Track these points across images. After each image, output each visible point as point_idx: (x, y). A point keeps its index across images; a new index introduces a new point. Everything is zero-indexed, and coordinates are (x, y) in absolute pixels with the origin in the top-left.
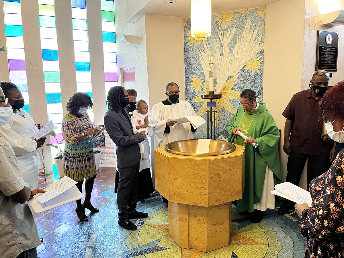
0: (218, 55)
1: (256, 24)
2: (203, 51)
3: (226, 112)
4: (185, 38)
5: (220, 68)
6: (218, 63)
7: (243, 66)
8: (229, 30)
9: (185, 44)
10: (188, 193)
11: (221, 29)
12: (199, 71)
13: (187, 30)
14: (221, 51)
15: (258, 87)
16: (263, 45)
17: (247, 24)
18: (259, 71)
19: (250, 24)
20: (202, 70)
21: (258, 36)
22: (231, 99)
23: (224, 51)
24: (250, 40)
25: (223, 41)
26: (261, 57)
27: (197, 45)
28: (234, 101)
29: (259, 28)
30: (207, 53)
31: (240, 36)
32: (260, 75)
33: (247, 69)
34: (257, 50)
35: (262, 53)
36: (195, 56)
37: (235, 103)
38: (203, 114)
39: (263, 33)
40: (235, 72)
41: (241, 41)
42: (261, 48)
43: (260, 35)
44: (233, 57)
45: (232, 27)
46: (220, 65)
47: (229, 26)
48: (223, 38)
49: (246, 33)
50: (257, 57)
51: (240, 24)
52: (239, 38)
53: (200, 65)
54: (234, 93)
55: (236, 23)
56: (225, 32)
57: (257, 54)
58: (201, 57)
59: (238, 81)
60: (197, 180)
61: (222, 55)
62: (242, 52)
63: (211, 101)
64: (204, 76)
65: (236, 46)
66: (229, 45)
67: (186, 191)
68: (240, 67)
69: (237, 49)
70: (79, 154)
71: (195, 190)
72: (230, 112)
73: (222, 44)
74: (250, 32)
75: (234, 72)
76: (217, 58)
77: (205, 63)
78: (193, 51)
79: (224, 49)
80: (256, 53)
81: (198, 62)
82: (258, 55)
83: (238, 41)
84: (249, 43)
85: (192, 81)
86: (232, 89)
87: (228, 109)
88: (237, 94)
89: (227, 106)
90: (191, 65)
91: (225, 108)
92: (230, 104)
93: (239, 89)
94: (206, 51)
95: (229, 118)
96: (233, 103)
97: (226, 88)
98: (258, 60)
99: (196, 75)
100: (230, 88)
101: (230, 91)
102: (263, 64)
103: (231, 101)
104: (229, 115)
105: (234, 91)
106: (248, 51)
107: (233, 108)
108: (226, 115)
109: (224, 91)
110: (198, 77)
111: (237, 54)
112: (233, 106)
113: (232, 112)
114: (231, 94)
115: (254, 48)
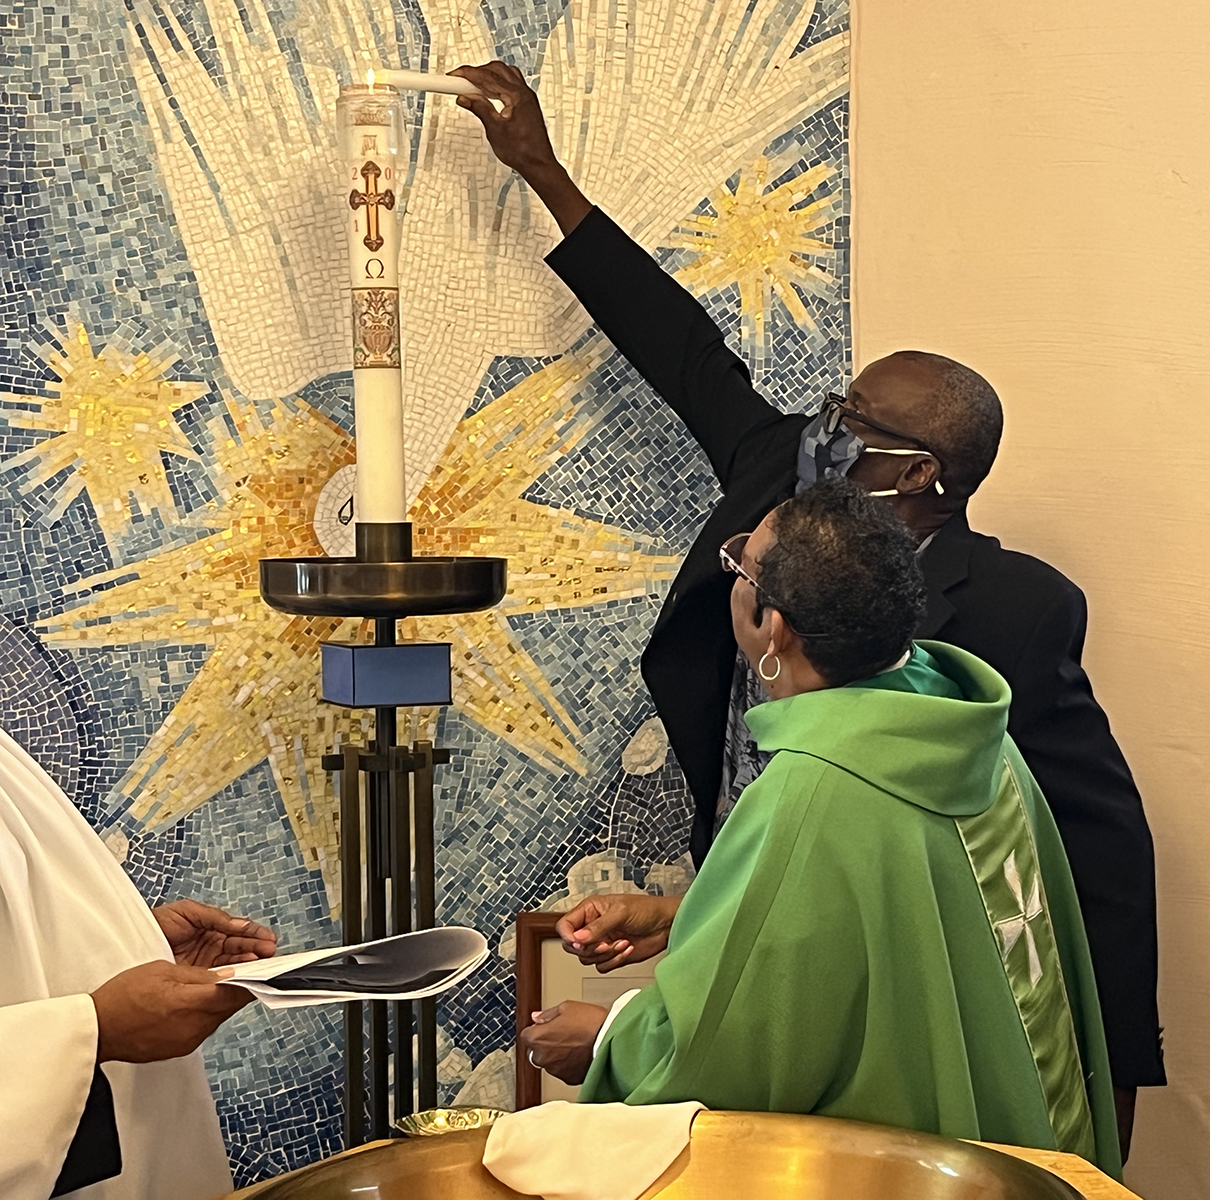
2: (186, 44)
3: (482, 751)
12: (137, 269)
16: (835, 56)
18: (804, 319)
20: (180, 267)
22: (536, 609)
26: (823, 172)
28: (562, 625)
30: (235, 69)
34: (788, 101)
35: (828, 131)
37: (576, 654)
38: (202, 791)
42: (821, 85)
50: (790, 176)
53: (157, 202)
54: (559, 539)
57: (788, 136)
58: (159, 112)
59: (603, 413)
62: (637, 100)
64: (201, 332)
69: (582, 69)
72: (523, 757)
77: (215, 188)
79: (442, 46)
80: (777, 127)
81: (121, 166)
82: (794, 152)
84: (704, 20)
85: (50, 386)
86: (533, 496)
87: (495, 723)
88: (596, 554)
89: (487, 688)
90: (26, 188)
91: (469, 704)
92: (522, 664)
93: (611, 493)
94: (229, 46)
95: (508, 825)
96: (552, 649)
97: (468, 485)
98: (800, 206)
99: (103, 323)
100: (511, 485)
101: (513, 518)
102: (847, 245)
103: (533, 630)
104: (517, 786)
105: (564, 524)
106: (691, 102)
107: (558, 707)
108: (483, 789)
109: (451, 518)
110: (122, 349)
111: (585, 114)
112: (558, 680)
113: (548, 755)
114: (528, 549)
115: (756, 80)
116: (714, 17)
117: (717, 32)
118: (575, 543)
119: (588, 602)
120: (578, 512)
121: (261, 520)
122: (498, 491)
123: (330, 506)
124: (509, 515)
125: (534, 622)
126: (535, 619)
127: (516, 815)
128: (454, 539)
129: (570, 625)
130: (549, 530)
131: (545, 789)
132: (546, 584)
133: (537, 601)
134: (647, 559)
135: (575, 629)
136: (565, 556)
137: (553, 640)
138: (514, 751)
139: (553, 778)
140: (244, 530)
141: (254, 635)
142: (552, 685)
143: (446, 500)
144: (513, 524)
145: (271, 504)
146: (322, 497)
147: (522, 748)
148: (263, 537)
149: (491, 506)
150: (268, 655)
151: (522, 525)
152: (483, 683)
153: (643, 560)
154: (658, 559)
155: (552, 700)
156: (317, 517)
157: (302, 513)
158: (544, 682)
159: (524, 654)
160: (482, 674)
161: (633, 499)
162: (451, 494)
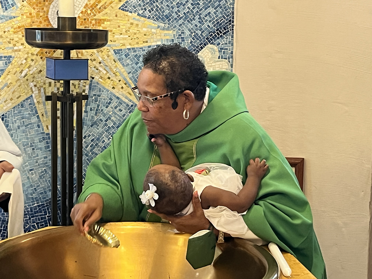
3: (104, 95)
22: (123, 48)
28: (132, 54)
37: (137, 64)
38: (10, 105)
54: (132, 24)
72: (118, 98)
86: (123, 8)
87: (109, 86)
88: (145, 29)
89: (106, 74)
91: (100, 79)
92: (118, 67)
93: (150, 8)
95: (113, 121)
96: (128, 61)
97: (101, 4)
100: (115, 4)
101: (116, 16)
103: (122, 55)
104: (116, 108)
105: (134, 19)
107: (130, 81)
108: (104, 108)
109: (95, 15)
112: (130, 72)
113: (126, 98)
114: (121, 27)
118: (137, 25)
119: (141, 46)
120: (138, 15)
121: (30, 14)
122: (111, 6)
123: (54, 10)
124: (115, 15)
125: (123, 52)
126: (123, 51)
127: (115, 117)
128: (96, 23)
129: (135, 54)
130: (128, 20)
131: (125, 109)
132: (127, 39)
133: (124, 45)
134: (162, 31)
135: (137, 55)
136: (133, 30)
137: (129, 58)
138: (115, 96)
139: (128, 105)
140: (25, 17)
141: (28, 53)
142: (129, 74)
143: (93, 9)
144: (116, 18)
145: (34, 9)
146: (51, 6)
147: (117, 95)
148: (31, 20)
149: (109, 12)
150: (32, 60)
151: (119, 18)
152: (105, 72)
153: (160, 32)
154: (166, 32)
155: (128, 79)
156: (50, 13)
157: (44, 12)
158: (126, 72)
159: (119, 63)
160: (105, 69)
161: (157, 11)
162: (95, 7)
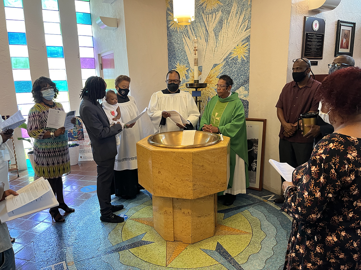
0: (203, 41)
1: (242, 8)
2: (187, 36)
4: (168, 22)
5: (205, 55)
6: (203, 50)
7: (228, 53)
8: (214, 14)
9: (168, 28)
10: (172, 186)
11: (206, 12)
12: (183, 58)
13: (170, 13)
14: (206, 36)
15: (244, 75)
16: (249, 31)
17: (233, 8)
18: (245, 59)
19: (236, 8)
20: (186, 57)
21: (244, 21)
23: (209, 37)
24: (236, 26)
25: (208, 26)
26: (247, 43)
27: (181, 30)
29: (246, 12)
30: (191, 38)
31: (225, 21)
32: (246, 62)
33: (234, 56)
34: (244, 36)
35: (248, 39)
36: (178, 42)
39: (250, 18)
40: (221, 60)
41: (227, 26)
42: (247, 34)
43: (246, 20)
44: (219, 43)
45: (218, 11)
46: (205, 52)
47: (214, 9)
48: (208, 22)
49: (232, 18)
50: (244, 44)
51: (226, 7)
52: (225, 22)
53: (185, 51)
55: (222, 6)
56: (210, 15)
57: (243, 40)
58: (185, 43)
59: (224, 69)
60: (181, 173)
61: (207, 41)
62: (228, 38)
63: (196, 90)
64: (188, 63)
65: (222, 31)
66: (215, 30)
67: (171, 184)
68: (226, 54)
69: (223, 35)
70: (49, 149)
71: (179, 183)
73: (207, 29)
74: (236, 17)
75: (219, 59)
76: (202, 44)
77: (190, 50)
78: (177, 36)
79: (210, 34)
80: (242, 39)
81: (182, 48)
83: (224, 26)
84: (235, 28)
85: (176, 68)
86: (217, 77)
90: (174, 51)
94: (191, 36)
97: (211, 76)
98: (245, 47)
99: (180, 63)
100: (215, 76)
101: (215, 79)
102: (250, 51)
106: (234, 37)
110: (182, 65)
111: (223, 40)
115: (240, 34)
116: (236, 28)
117: (237, 30)
128: (210, 81)
143: (209, 78)
